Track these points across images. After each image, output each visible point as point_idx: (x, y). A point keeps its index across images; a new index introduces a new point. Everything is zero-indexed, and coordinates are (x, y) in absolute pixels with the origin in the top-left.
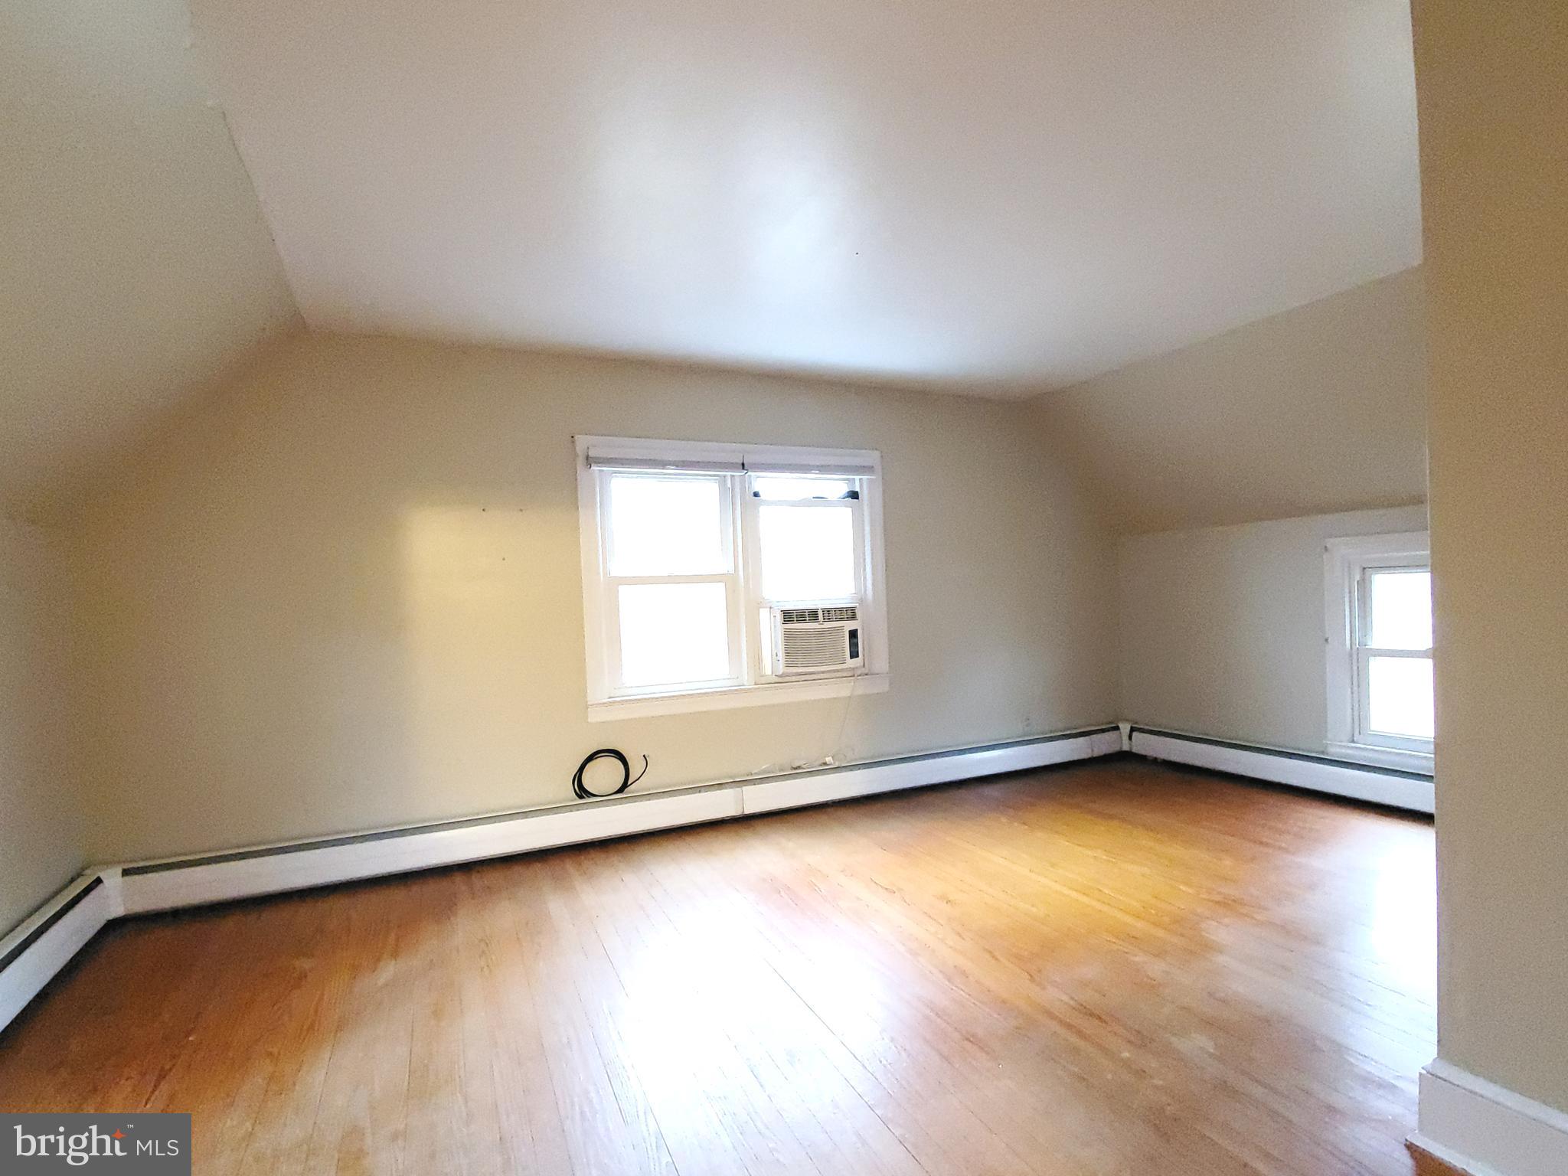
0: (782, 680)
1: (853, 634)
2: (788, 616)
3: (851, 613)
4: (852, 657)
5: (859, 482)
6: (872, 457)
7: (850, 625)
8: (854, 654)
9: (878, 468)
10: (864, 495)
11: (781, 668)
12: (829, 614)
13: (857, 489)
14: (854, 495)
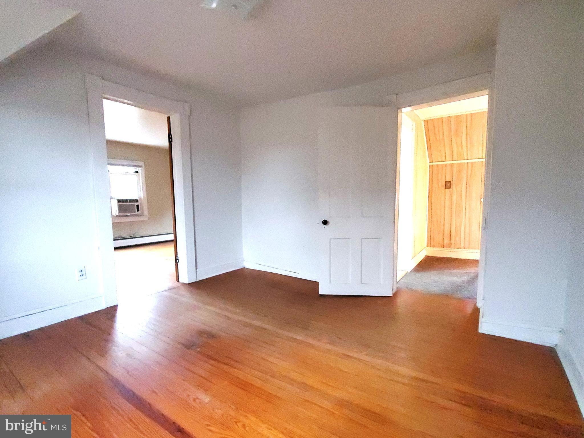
0: (118, 216)
1: (138, 206)
2: (119, 201)
3: (137, 201)
4: (137, 211)
5: (138, 169)
6: (142, 163)
7: (136, 204)
8: (138, 210)
9: (143, 166)
10: (140, 172)
11: (117, 214)
12: (131, 201)
13: (138, 171)
14: (137, 172)
